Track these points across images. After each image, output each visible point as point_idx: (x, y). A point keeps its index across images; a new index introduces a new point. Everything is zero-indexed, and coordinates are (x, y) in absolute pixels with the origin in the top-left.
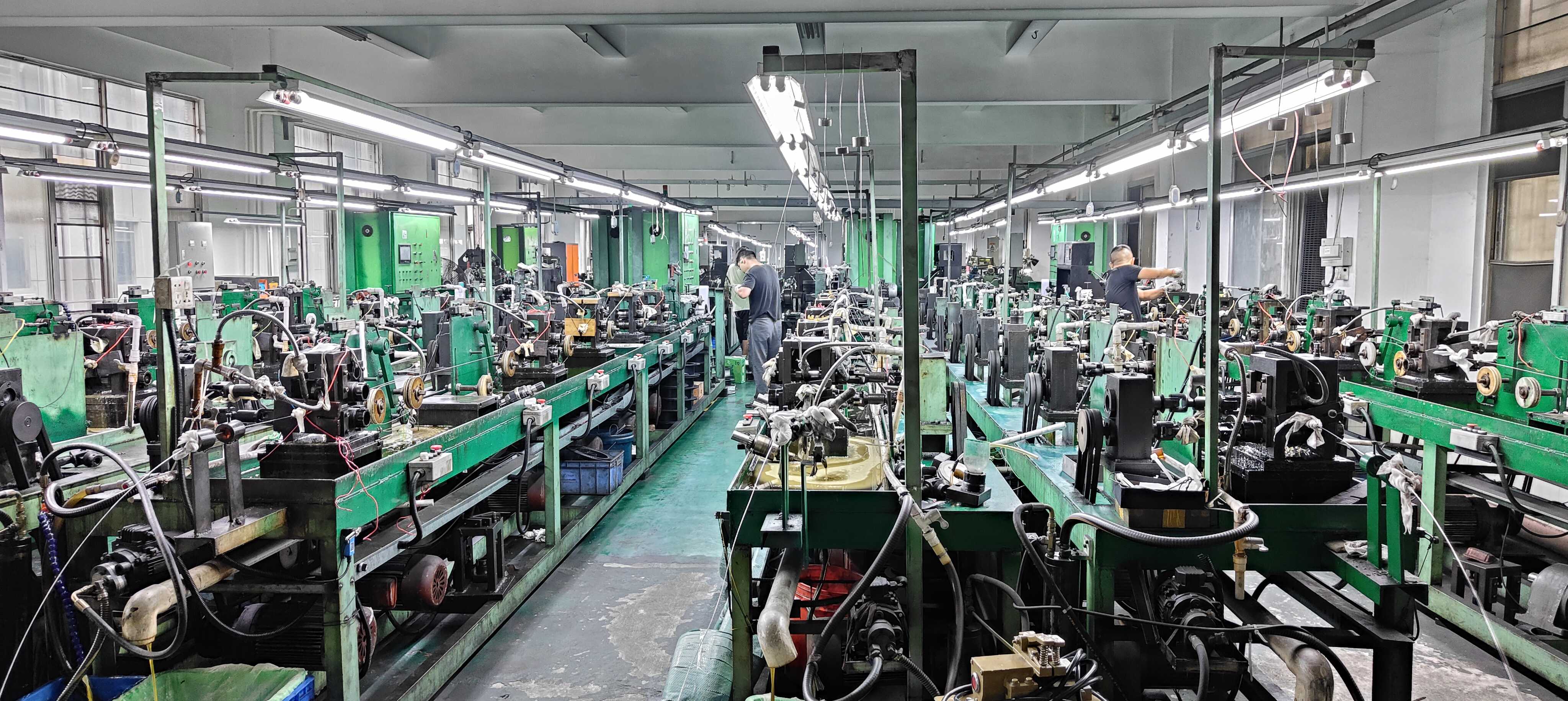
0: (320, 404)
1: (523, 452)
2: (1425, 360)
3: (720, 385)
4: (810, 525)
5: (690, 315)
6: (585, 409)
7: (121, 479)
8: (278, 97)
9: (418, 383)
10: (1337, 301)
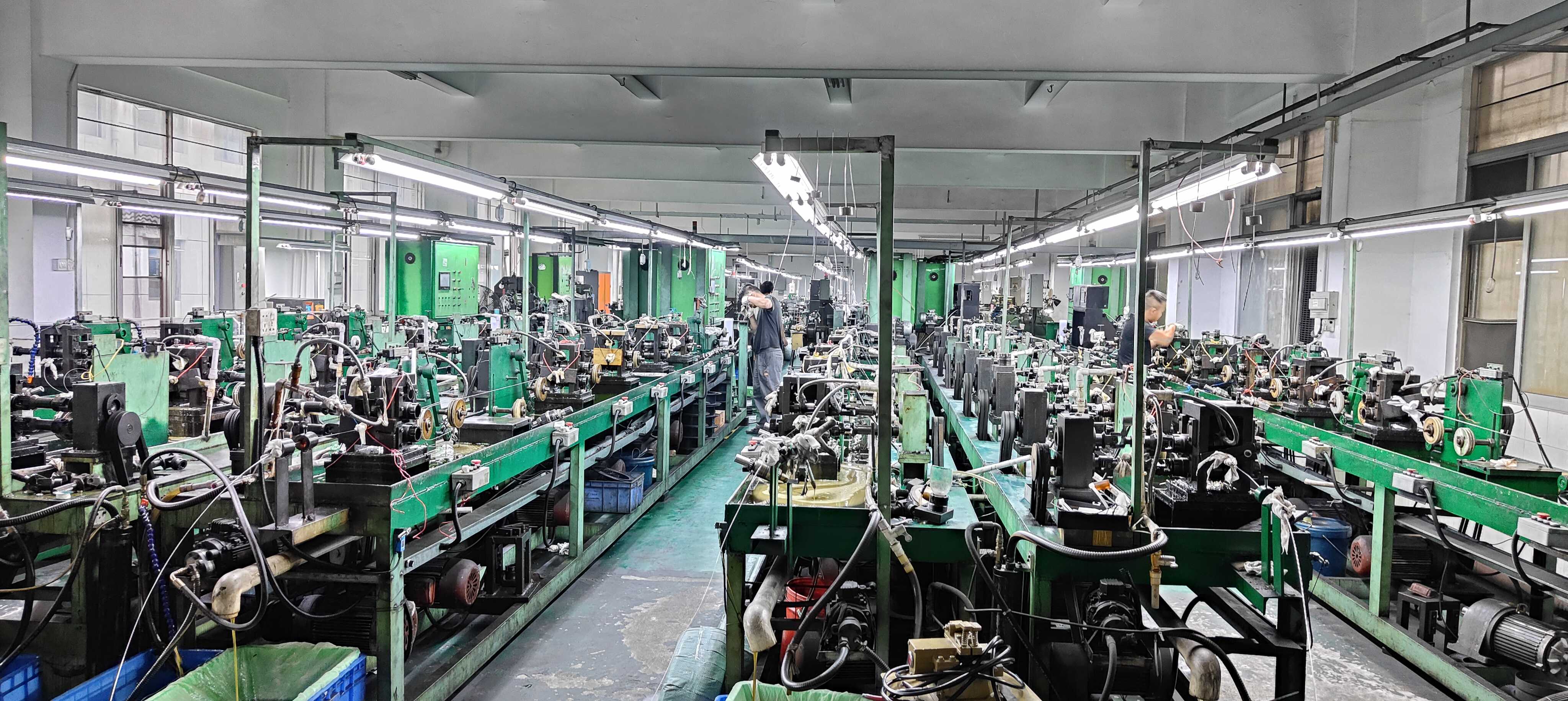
0: (380, 421)
1: (552, 470)
2: (1380, 410)
3: (742, 414)
4: (795, 535)
5: (714, 345)
6: (609, 433)
7: (212, 479)
8: (356, 159)
9: (461, 405)
10: (1316, 352)
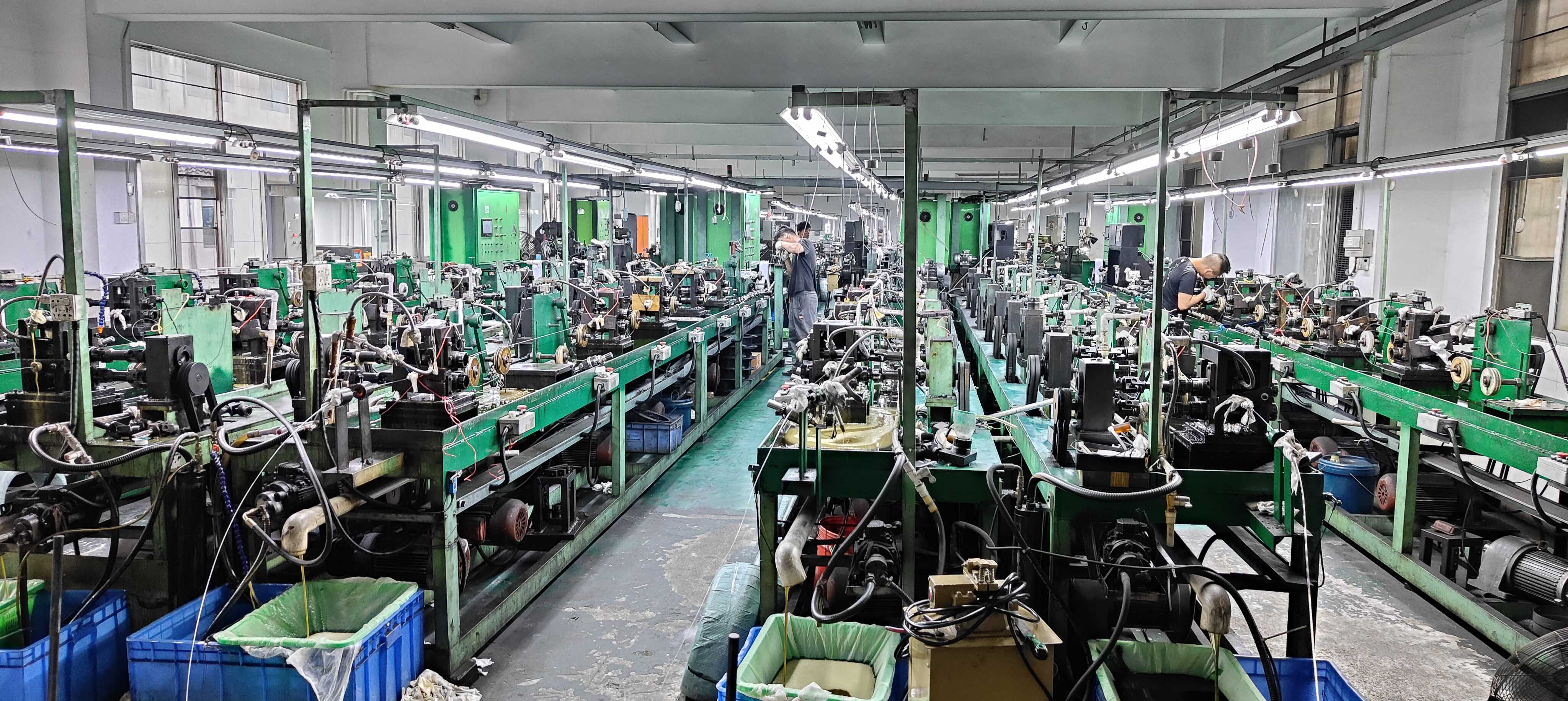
0: (430, 370)
1: (594, 414)
2: (1408, 349)
3: (778, 356)
4: (824, 477)
5: (750, 289)
6: (649, 376)
7: (276, 425)
8: (400, 120)
9: (506, 352)
10: (1348, 291)
